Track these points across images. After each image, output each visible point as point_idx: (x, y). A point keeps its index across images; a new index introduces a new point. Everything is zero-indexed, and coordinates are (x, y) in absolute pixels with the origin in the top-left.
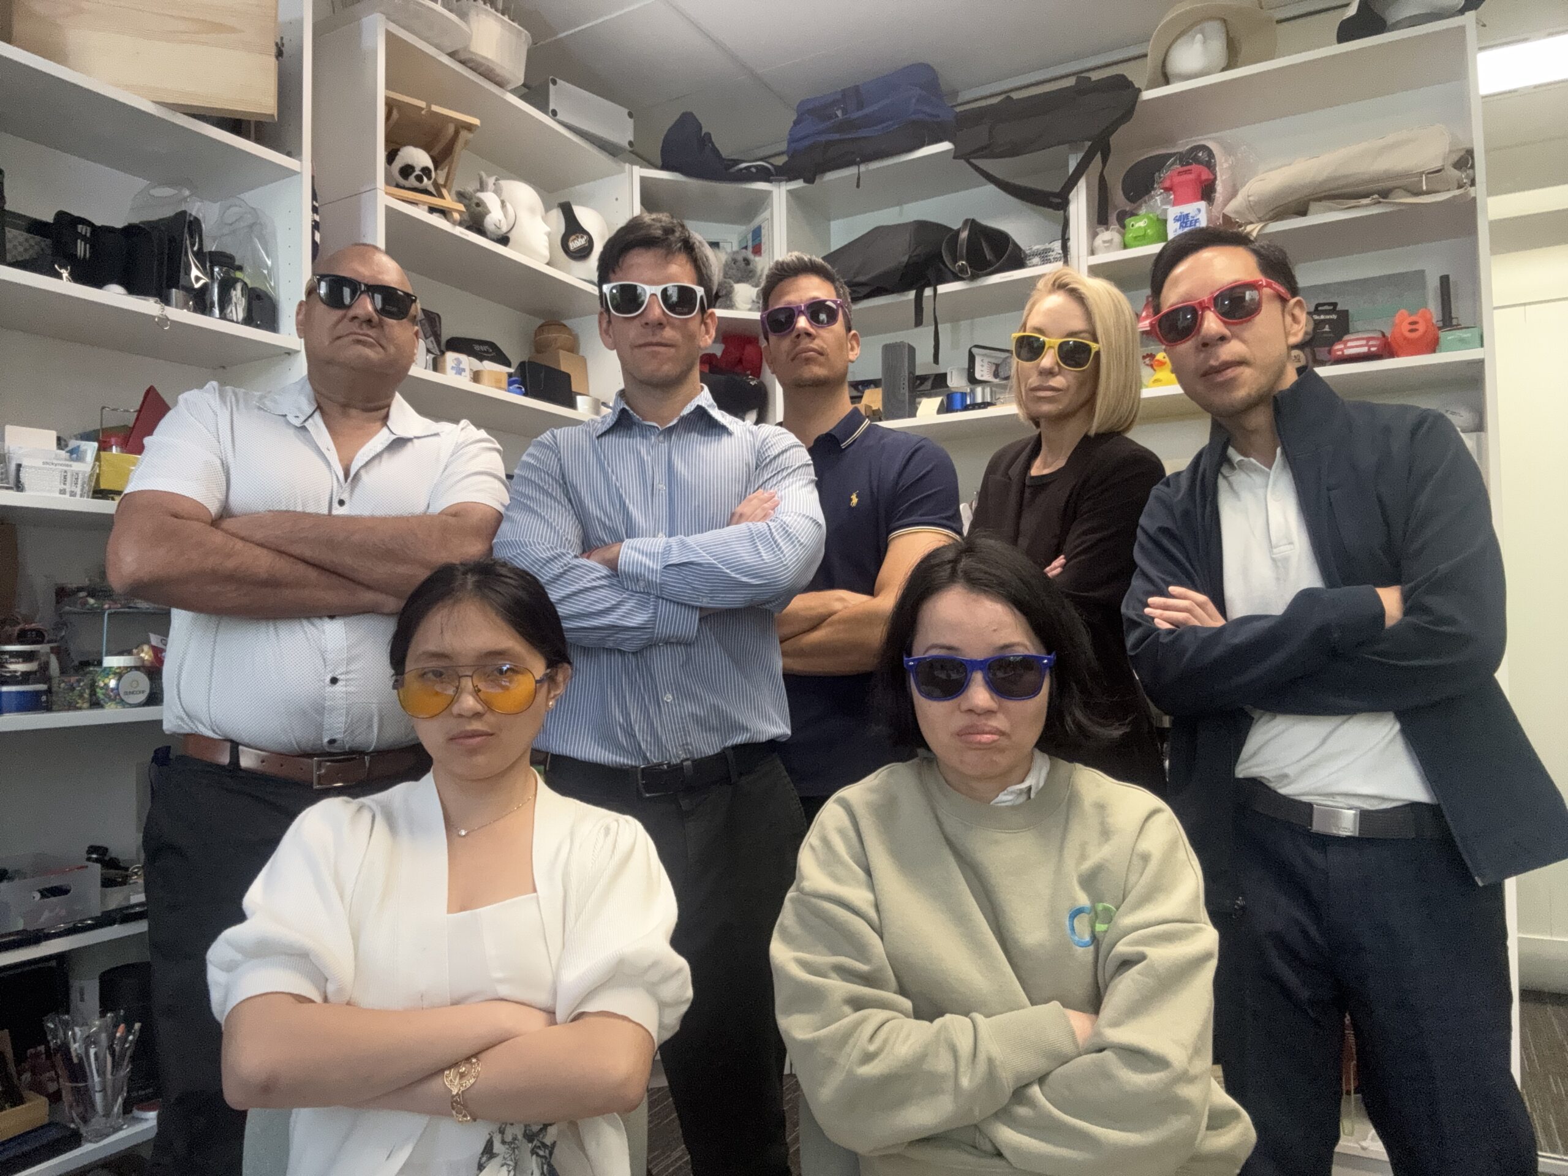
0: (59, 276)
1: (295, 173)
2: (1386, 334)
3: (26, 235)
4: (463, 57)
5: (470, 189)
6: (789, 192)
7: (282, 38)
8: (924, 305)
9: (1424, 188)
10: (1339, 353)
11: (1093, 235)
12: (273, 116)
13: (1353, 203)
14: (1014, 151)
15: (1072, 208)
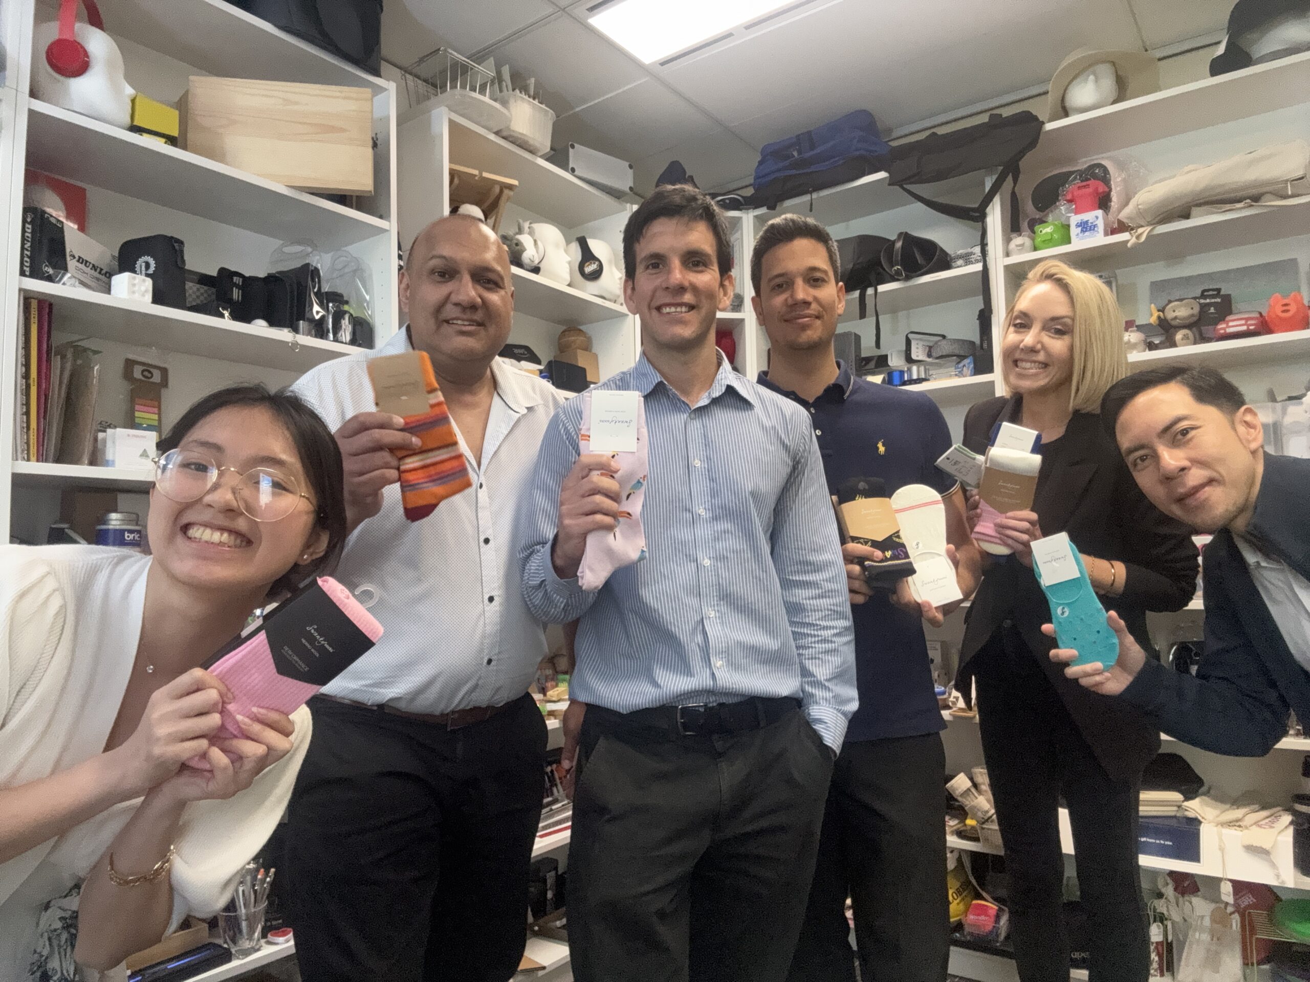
0: (222, 316)
1: (386, 231)
2: (1263, 314)
3: (198, 286)
4: (505, 134)
5: (511, 233)
6: (756, 217)
7: (376, 134)
8: (867, 301)
9: (1290, 193)
10: (1222, 331)
11: (1007, 240)
12: (371, 192)
13: (1228, 207)
14: (939, 176)
15: (989, 220)
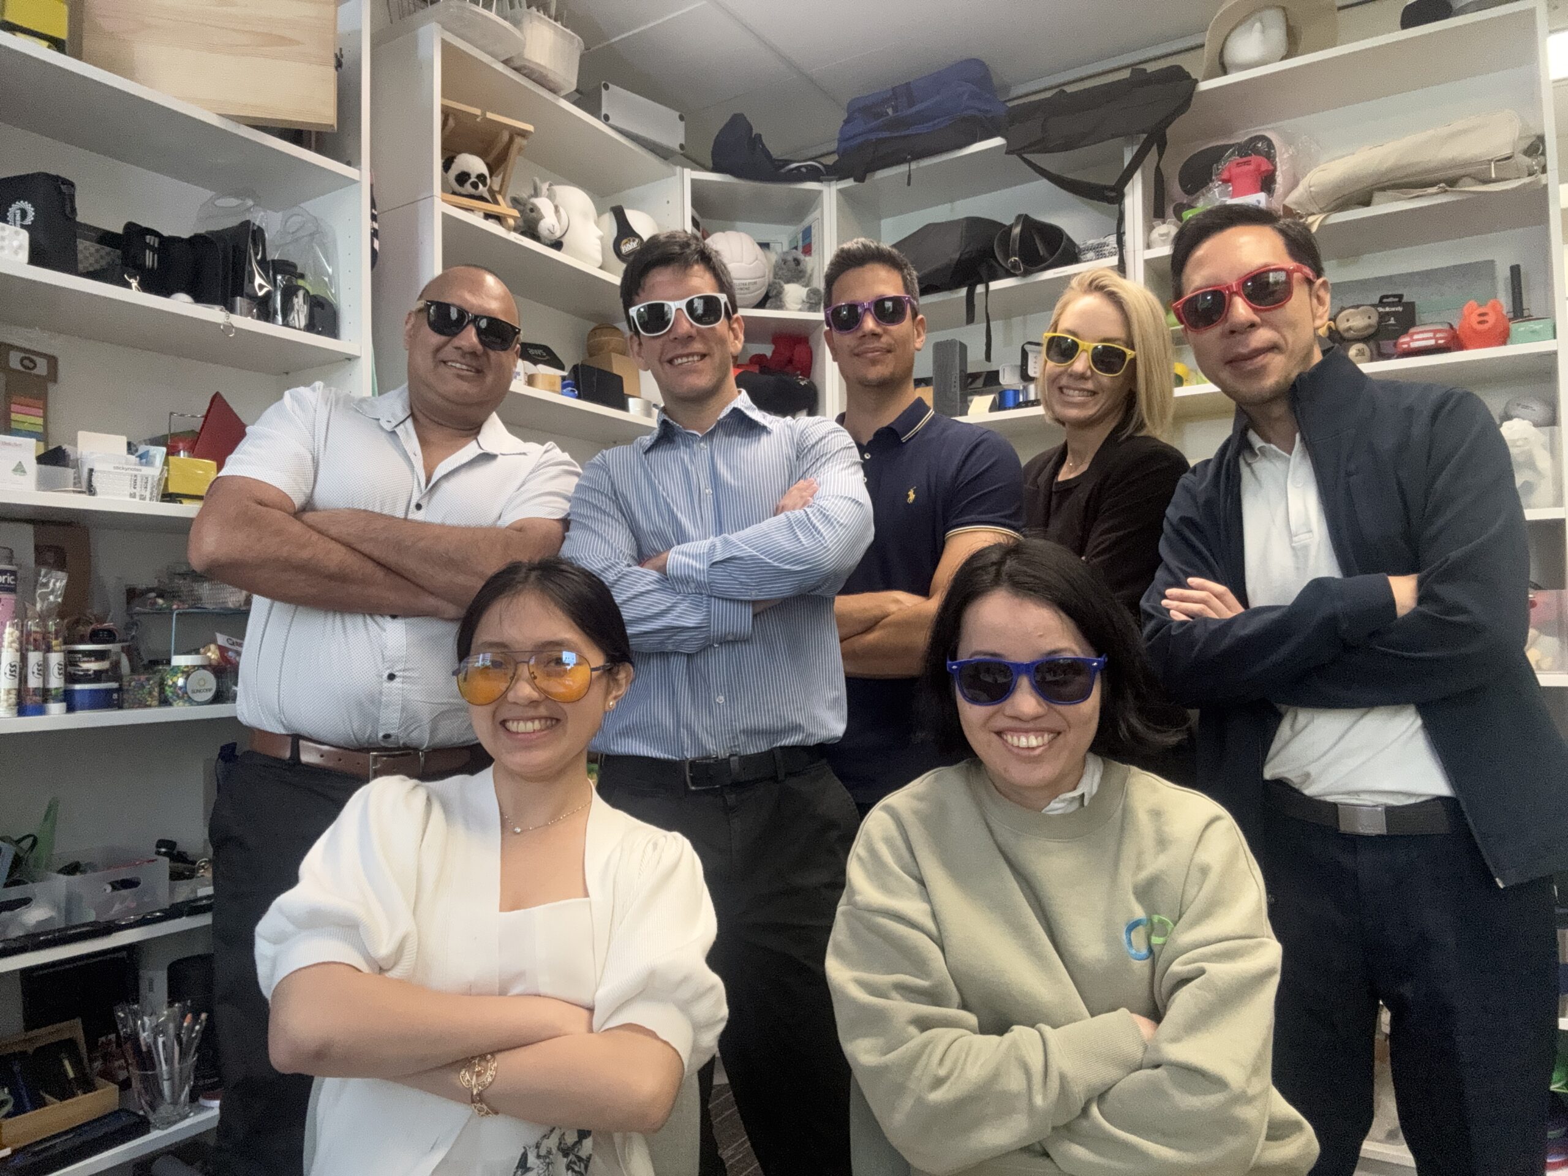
0: (128, 285)
1: (354, 181)
2: (1454, 326)
3: (98, 246)
4: (518, 63)
5: (524, 195)
6: (840, 191)
7: (341, 49)
8: (976, 302)
9: (1493, 176)
10: (1405, 346)
11: (1149, 228)
12: (332, 126)
13: (1419, 192)
14: (1068, 145)
15: (1128, 201)
